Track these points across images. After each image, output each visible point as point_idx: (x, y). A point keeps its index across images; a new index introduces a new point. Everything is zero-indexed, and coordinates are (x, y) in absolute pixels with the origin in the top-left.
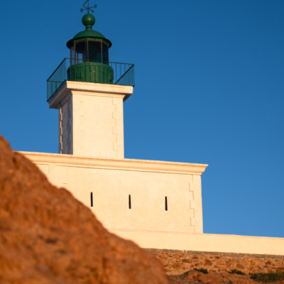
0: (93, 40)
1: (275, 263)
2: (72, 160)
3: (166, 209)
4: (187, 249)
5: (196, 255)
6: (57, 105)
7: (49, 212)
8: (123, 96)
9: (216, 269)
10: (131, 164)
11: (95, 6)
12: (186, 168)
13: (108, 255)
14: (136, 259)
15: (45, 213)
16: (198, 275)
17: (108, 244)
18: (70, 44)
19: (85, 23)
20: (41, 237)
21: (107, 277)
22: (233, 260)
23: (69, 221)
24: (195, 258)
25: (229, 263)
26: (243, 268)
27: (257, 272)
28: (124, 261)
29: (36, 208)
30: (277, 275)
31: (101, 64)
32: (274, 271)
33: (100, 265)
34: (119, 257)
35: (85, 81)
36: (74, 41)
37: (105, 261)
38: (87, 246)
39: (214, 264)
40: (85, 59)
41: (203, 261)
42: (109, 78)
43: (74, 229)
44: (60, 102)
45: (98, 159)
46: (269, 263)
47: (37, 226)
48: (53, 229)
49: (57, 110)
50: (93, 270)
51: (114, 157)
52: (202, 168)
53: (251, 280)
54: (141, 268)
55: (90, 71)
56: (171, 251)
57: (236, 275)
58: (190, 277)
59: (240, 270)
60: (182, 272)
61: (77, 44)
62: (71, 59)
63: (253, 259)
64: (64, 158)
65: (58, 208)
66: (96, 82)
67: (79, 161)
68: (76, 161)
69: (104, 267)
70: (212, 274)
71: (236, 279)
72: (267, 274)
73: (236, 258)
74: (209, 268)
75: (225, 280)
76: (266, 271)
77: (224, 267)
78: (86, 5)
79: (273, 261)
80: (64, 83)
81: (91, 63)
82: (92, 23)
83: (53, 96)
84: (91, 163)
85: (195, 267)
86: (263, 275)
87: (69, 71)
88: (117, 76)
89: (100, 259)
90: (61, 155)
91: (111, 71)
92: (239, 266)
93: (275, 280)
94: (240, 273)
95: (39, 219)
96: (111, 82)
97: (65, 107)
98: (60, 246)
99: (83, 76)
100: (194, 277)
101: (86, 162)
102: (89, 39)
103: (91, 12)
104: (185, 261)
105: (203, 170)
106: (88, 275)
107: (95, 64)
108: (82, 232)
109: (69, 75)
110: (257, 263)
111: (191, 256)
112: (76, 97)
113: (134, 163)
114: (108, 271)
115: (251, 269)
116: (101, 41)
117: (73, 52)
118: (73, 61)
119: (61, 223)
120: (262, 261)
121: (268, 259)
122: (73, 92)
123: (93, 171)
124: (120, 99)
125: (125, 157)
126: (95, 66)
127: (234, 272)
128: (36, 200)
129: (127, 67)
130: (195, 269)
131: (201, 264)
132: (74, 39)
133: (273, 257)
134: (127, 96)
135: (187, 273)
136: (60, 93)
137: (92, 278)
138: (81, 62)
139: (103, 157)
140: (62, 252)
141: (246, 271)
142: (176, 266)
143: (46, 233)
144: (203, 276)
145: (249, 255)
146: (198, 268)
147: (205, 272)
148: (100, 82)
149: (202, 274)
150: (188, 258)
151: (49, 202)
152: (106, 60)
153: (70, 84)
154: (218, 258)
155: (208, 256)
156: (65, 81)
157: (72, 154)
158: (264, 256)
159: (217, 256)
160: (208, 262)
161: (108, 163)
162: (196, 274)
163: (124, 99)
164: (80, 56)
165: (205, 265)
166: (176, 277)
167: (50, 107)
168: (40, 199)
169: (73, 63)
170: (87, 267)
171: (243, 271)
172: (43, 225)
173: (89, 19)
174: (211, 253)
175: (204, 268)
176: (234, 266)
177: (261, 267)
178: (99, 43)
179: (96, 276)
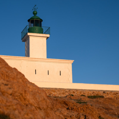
0: (36, 19)
1: (96, 92)
2: (29, 59)
3: (60, 75)
4: (67, 88)
5: (70, 90)
6: (24, 41)
7: (7, 75)
8: (46, 38)
9: (76, 95)
10: (49, 60)
11: (37, 8)
12: (67, 62)
13: (27, 89)
14: (36, 91)
15: (5, 76)
16: (70, 97)
17: (27, 86)
18: (29, 21)
19: (34, 14)
20: (3, 84)
21: (26, 96)
22: (82, 92)
23: (13, 79)
24: (70, 91)
25: (80, 92)
26: (85, 94)
27: (90, 95)
28: (32, 91)
29: (2, 74)
30: (96, 96)
31: (39, 27)
32: (95, 95)
33: (24, 93)
34: (30, 90)
35: (34, 33)
36: (30, 20)
37: (25, 91)
38: (19, 86)
39: (76, 93)
40: (34, 26)
41: (72, 92)
42: (42, 32)
43: (15, 81)
44: (25, 40)
45: (37, 59)
46: (94, 92)
47: (2, 80)
48: (7, 81)
49: (24, 42)
50: (21, 94)
51: (43, 58)
52: (72, 61)
53: (88, 98)
54: (38, 93)
55: (35, 29)
56: (62, 89)
57: (83, 96)
58: (68, 97)
59: (84, 95)
60: (65, 95)
61: (31, 21)
62: (29, 26)
63: (88, 91)
64: (27, 58)
65: (10, 74)
66: (37, 33)
67: (32, 59)
68: (30, 59)
69: (25, 93)
70: (75, 96)
71: (83, 98)
72: (93, 96)
73: (83, 91)
74: (74, 94)
75: (79, 98)
76: (93, 95)
77: (79, 94)
78: (34, 8)
79: (95, 92)
80: (27, 34)
81: (36, 27)
82: (36, 14)
83: (23, 38)
84: (35, 60)
85: (69, 94)
86: (92, 96)
87: (28, 29)
88: (44, 31)
89: (24, 91)
90: (26, 57)
91: (42, 29)
92: (84, 93)
93: (95, 98)
94: (84, 96)
95: (3, 78)
96: (42, 33)
97: (27, 41)
98: (9, 86)
99: (33, 31)
100: (69, 97)
101: (34, 59)
102: (35, 19)
103: (36, 10)
104: (66, 92)
105: (72, 62)
106: (19, 96)
107: (37, 27)
108: (18, 82)
109: (28, 31)
110: (90, 92)
111: (68, 90)
112: (31, 38)
113: (50, 60)
114: (26, 94)
115: (88, 94)
116: (39, 19)
117: (30, 23)
118: (30, 26)
119: (11, 79)
120: (91, 92)
121: (93, 91)
122: (30, 36)
123: (36, 62)
124: (45, 39)
125: (47, 58)
126: (37, 28)
127: (82, 95)
128: (3, 72)
129: (48, 28)
130: (70, 95)
131: (72, 93)
132: (31, 19)
133: (95, 90)
134: (48, 38)
135: (67, 96)
136: (25, 37)
137: (21, 97)
138: (32, 26)
139: (40, 58)
140: (10, 88)
141: (86, 95)
142: (63, 94)
143: (5, 82)
144: (72, 97)
145: (87, 90)
146: (70, 94)
147: (73, 95)
148: (39, 33)
149: (72, 96)
150: (67, 91)
151: (7, 72)
152: (41, 26)
153: (29, 34)
154: (77, 91)
155: (74, 90)
156: (27, 33)
157: (29, 57)
158: (92, 90)
159: (77, 90)
160: (74, 92)
161: (41, 60)
162: (70, 96)
163: (47, 39)
164: (32, 25)
165: (73, 93)
166: (63, 97)
167: (22, 41)
168: (4, 71)
169: (30, 27)
170: (19, 93)
171: (85, 95)
172: (4, 80)
173: (35, 12)
174: (75, 89)
175: (73, 94)
176: (82, 94)
177: (91, 93)
178: (38, 20)
179: (22, 96)
